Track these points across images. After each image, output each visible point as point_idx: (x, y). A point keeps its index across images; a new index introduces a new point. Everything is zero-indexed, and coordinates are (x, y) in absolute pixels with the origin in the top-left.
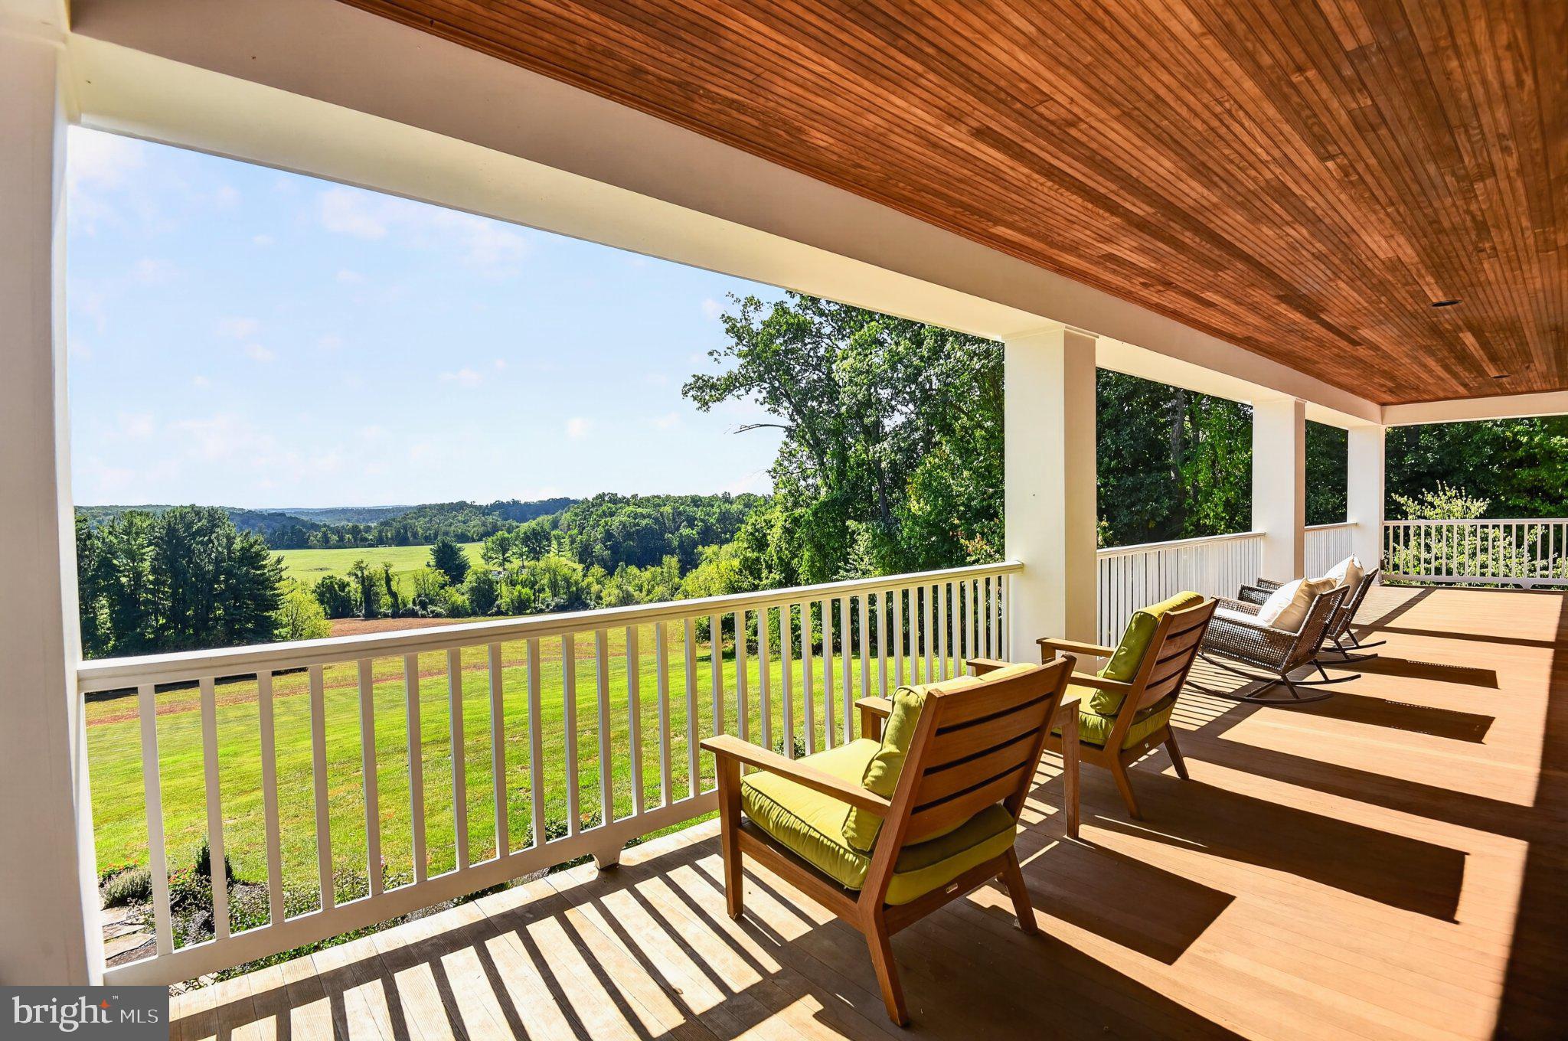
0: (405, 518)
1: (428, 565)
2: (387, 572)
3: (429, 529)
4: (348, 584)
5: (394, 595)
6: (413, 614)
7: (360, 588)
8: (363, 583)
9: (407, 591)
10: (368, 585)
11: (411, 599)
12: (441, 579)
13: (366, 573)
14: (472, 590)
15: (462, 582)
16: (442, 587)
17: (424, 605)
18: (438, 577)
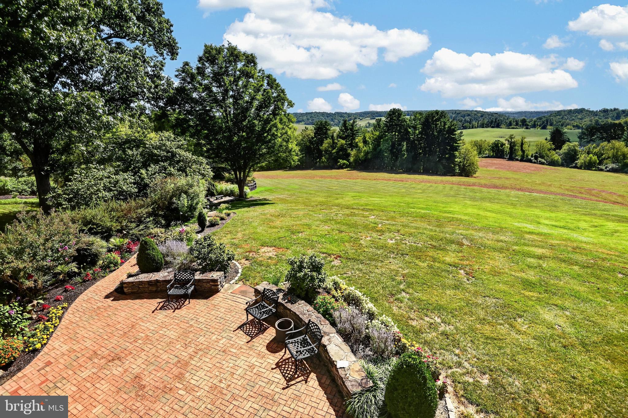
0: (550, 116)
1: (546, 139)
2: (522, 141)
3: (560, 122)
4: (505, 144)
5: (523, 151)
6: (530, 161)
7: (509, 146)
8: (510, 145)
9: (531, 151)
10: (512, 145)
11: (531, 155)
12: (549, 147)
13: (513, 140)
14: (565, 153)
15: (560, 150)
16: (549, 150)
17: (536, 158)
18: (549, 145)
